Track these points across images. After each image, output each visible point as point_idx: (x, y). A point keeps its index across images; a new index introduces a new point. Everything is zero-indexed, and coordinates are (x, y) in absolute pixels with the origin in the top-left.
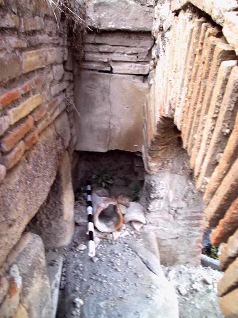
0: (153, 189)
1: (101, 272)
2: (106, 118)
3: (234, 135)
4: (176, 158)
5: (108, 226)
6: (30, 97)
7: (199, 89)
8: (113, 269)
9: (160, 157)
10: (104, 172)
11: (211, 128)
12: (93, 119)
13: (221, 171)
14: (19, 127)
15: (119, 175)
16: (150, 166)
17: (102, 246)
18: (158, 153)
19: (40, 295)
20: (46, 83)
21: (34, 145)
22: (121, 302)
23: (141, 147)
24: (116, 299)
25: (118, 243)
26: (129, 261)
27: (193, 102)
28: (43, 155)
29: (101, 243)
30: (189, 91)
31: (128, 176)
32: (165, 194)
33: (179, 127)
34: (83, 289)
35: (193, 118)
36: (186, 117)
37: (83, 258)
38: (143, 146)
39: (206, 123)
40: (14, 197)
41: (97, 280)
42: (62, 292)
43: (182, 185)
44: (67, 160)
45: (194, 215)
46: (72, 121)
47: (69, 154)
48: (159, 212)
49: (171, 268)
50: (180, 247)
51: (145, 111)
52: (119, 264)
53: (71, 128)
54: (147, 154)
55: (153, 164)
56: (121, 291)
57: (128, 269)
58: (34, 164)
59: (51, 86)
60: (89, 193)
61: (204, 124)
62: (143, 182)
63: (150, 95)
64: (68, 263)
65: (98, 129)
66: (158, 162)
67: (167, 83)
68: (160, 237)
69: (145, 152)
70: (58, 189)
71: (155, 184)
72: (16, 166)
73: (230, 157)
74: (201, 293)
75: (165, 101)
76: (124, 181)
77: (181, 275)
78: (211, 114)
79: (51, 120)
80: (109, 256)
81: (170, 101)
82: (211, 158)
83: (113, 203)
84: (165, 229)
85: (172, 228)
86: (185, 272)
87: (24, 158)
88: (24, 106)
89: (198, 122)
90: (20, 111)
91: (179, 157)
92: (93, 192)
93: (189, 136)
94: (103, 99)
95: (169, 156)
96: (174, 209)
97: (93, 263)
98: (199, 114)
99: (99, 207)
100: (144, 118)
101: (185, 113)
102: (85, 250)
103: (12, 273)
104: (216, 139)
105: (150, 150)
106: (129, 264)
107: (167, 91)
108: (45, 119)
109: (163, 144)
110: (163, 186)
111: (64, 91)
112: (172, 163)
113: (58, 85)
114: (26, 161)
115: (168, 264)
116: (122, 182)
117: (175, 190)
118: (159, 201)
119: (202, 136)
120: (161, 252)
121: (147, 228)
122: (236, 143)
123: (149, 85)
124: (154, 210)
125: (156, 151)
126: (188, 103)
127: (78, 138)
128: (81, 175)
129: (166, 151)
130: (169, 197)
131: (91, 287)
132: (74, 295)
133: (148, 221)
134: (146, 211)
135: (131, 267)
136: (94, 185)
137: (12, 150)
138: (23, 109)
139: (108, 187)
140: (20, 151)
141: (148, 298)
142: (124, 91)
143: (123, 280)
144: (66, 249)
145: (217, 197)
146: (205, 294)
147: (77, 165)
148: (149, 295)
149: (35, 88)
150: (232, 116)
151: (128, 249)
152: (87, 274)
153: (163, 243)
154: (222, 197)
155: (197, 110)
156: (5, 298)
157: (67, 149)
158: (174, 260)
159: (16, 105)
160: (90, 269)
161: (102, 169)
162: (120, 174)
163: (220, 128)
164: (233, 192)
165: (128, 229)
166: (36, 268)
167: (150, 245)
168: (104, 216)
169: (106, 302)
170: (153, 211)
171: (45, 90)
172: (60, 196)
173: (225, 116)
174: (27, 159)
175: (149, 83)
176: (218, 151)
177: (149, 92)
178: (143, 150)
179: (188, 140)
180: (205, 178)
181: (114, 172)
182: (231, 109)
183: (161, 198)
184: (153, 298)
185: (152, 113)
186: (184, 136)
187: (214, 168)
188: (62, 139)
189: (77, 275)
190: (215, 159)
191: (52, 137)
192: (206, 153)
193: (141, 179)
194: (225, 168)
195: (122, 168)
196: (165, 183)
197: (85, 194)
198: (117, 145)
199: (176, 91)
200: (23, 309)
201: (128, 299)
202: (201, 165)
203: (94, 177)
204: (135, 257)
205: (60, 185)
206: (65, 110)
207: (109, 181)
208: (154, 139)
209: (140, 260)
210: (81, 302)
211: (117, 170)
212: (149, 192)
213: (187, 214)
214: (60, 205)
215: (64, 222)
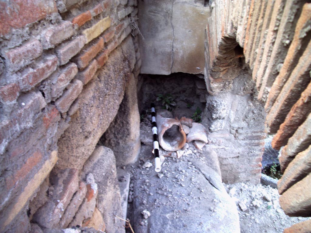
0: (215, 109)
1: (167, 187)
2: (169, 42)
3: (294, 44)
4: (237, 79)
5: (173, 146)
6: (100, 19)
7: (261, 6)
8: (177, 185)
9: (221, 78)
10: (168, 94)
11: (272, 40)
12: (157, 43)
13: (281, 79)
14: (92, 47)
15: (181, 98)
16: (212, 87)
17: (167, 164)
18: (220, 74)
19: (113, 203)
20: (113, 7)
21: (105, 65)
22: (185, 214)
23: (203, 70)
24: (180, 211)
25: (181, 161)
26: (193, 177)
27: (254, 18)
28: (112, 75)
29: (166, 160)
30: (251, 8)
31: (191, 99)
32: (226, 114)
33: (241, 44)
34: (150, 203)
35: (254, 34)
36: (248, 33)
37: (149, 174)
38: (205, 68)
39: (267, 36)
40: (90, 111)
41: (163, 195)
42: (130, 205)
43: (243, 106)
44: (133, 82)
45: (254, 135)
46: (137, 45)
47: (135, 77)
48: (220, 132)
49: (232, 185)
50: (240, 166)
51: (207, 34)
52: (183, 180)
53: (136, 52)
54: (209, 75)
55: (214, 85)
56: (185, 204)
57: (191, 184)
58: (105, 82)
59: (118, 10)
60: (154, 114)
61: (266, 38)
62: (204, 104)
63: (211, 18)
64: (136, 179)
65: (162, 52)
66: (219, 83)
67: (229, 3)
68: (222, 156)
69: (208, 74)
70: (125, 110)
71: (217, 105)
72: (90, 83)
73: (290, 66)
74: (261, 209)
75: (227, 21)
76: (186, 104)
77: (242, 192)
78: (272, 27)
79: (119, 42)
80: (173, 173)
81: (232, 20)
82: (272, 69)
83: (177, 123)
84: (226, 148)
85: (233, 147)
86: (245, 189)
87: (96, 77)
88: (96, 27)
89: (260, 37)
90: (93, 32)
91: (240, 78)
92: (157, 114)
93: (251, 51)
94: (166, 23)
95: (231, 77)
96: (235, 129)
97: (159, 179)
98: (260, 29)
99: (163, 127)
100: (205, 41)
101: (247, 30)
102: (151, 167)
103: (88, 181)
104: (276, 50)
105: (212, 71)
106: (193, 180)
107: (229, 11)
108: (114, 42)
109: (224, 65)
110: (224, 106)
111: (129, 16)
112: (233, 83)
113: (124, 9)
114: (99, 79)
115: (229, 182)
116: (185, 105)
117: (235, 110)
118: (220, 121)
119: (263, 49)
120: (223, 171)
121: (209, 147)
122: (295, 52)
123: (210, 8)
124: (216, 130)
125: (218, 72)
126: (250, 20)
127: (142, 62)
128: (145, 98)
129: (227, 72)
130: (230, 117)
131: (157, 201)
132: (142, 208)
133: (210, 141)
134: (208, 131)
135: (194, 182)
136: (158, 107)
137: (86, 68)
138: (95, 30)
139: (172, 109)
140: (94, 68)
141: (211, 210)
142: (186, 15)
143: (187, 195)
144: (133, 166)
145: (278, 103)
146: (265, 210)
147: (141, 88)
148: (212, 208)
149: (104, 11)
150: (292, 27)
151: (191, 167)
152: (153, 189)
153: (225, 162)
154: (282, 103)
155: (258, 26)
156: (84, 201)
157: (133, 72)
158: (235, 178)
159: (89, 26)
160: (156, 184)
161: (165, 92)
162: (183, 97)
163: (280, 39)
164: (292, 97)
165: (191, 148)
166: (109, 178)
167: (212, 163)
168: (168, 136)
169: (171, 214)
170: (214, 131)
171: (113, 14)
172: (127, 116)
173: (286, 28)
174: (99, 77)
175: (210, 7)
176: (278, 62)
177: (211, 15)
178: (205, 72)
179: (250, 55)
180: (267, 88)
181: (177, 95)
182: (291, 21)
183: (222, 118)
184: (215, 211)
185: (214, 36)
186: (246, 52)
187: (275, 79)
188: (129, 61)
189: (144, 190)
190: (276, 69)
191: (120, 59)
192: (268, 65)
193: (202, 101)
194: (285, 77)
195: (184, 91)
196: (226, 103)
197: (150, 116)
198: (179, 67)
199: (238, 10)
200: (99, 213)
201: (191, 211)
202: (263, 76)
203: (158, 100)
204: (198, 173)
205: (127, 106)
206: (130, 35)
207: (172, 103)
208: (216, 61)
209: (203, 176)
210: (149, 213)
211: (180, 93)
212: (211, 113)
213: (247, 134)
214: (128, 125)
215: (131, 141)
